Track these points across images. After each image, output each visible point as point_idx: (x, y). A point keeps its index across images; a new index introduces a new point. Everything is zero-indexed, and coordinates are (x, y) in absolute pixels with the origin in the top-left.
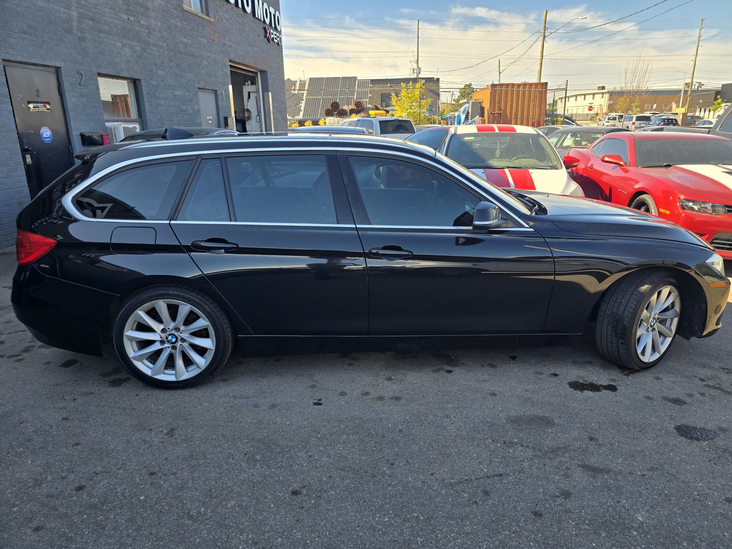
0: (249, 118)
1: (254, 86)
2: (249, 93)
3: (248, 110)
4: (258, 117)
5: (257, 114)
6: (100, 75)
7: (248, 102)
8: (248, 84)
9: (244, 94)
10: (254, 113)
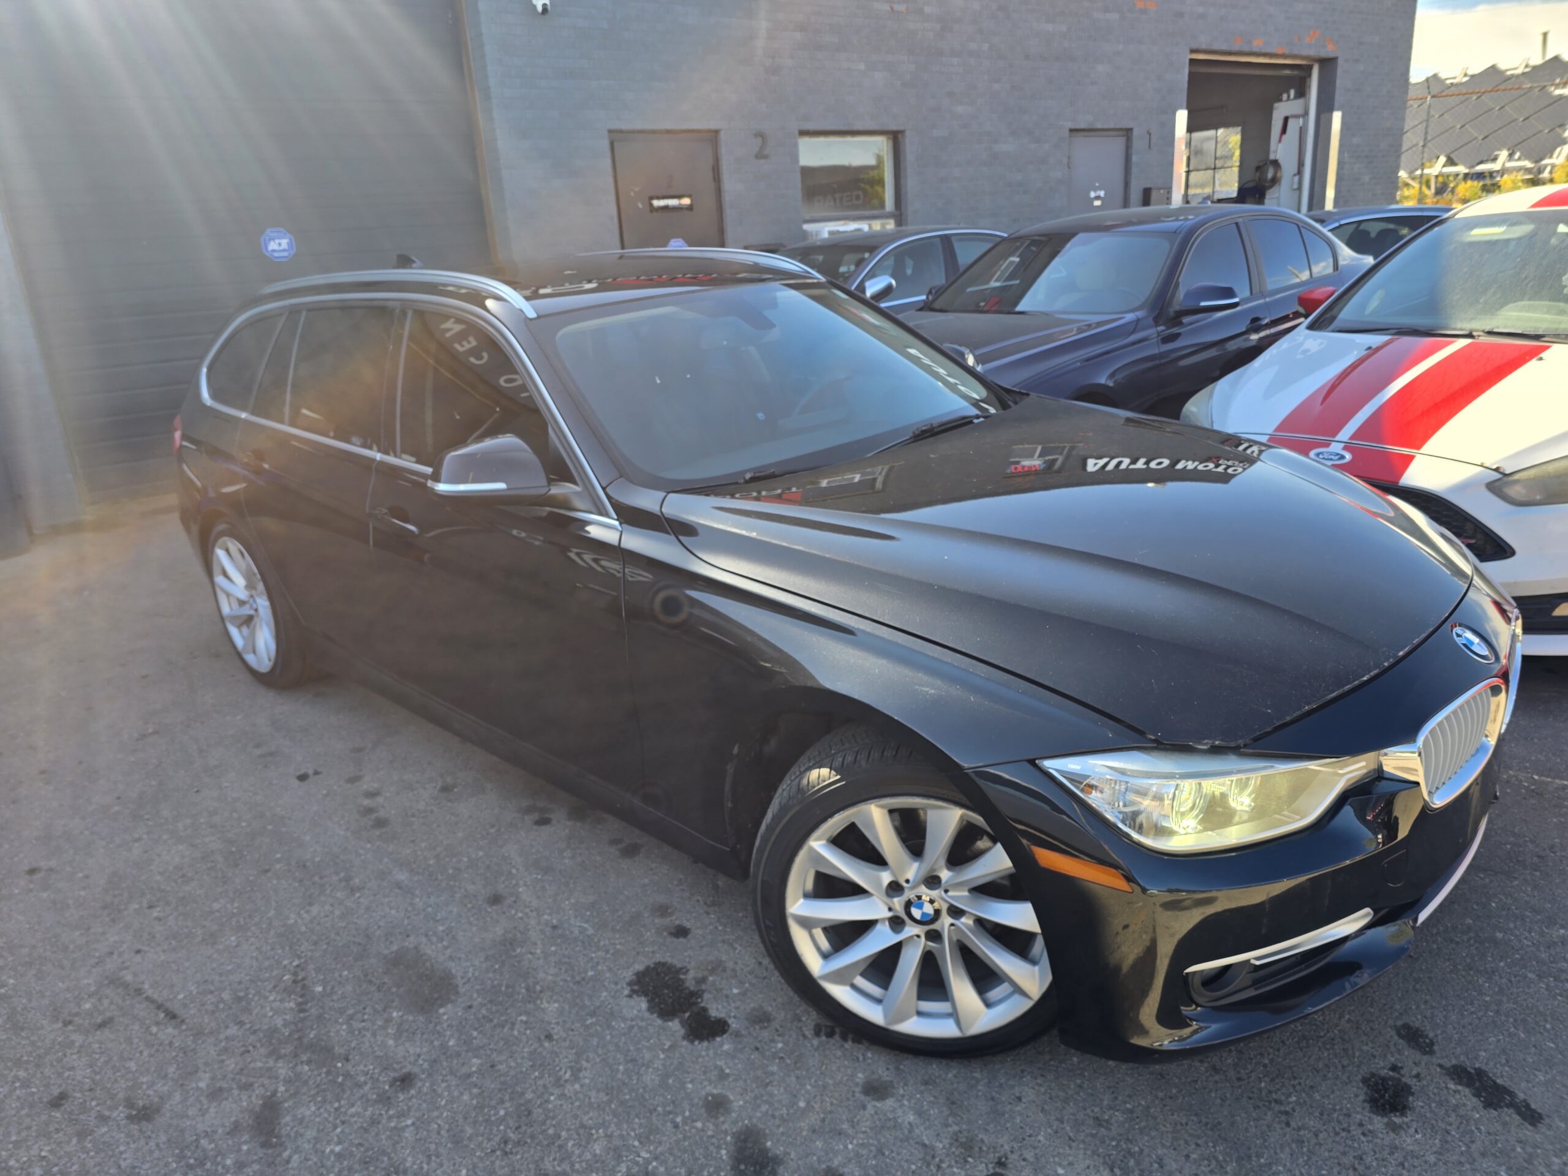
0: (1275, 181)
1: (1301, 101)
2: (1286, 119)
3: (1276, 164)
4: (1296, 178)
5: (1295, 170)
6: (803, 133)
7: (1280, 141)
8: (1289, 96)
9: (1273, 122)
10: (1288, 167)
